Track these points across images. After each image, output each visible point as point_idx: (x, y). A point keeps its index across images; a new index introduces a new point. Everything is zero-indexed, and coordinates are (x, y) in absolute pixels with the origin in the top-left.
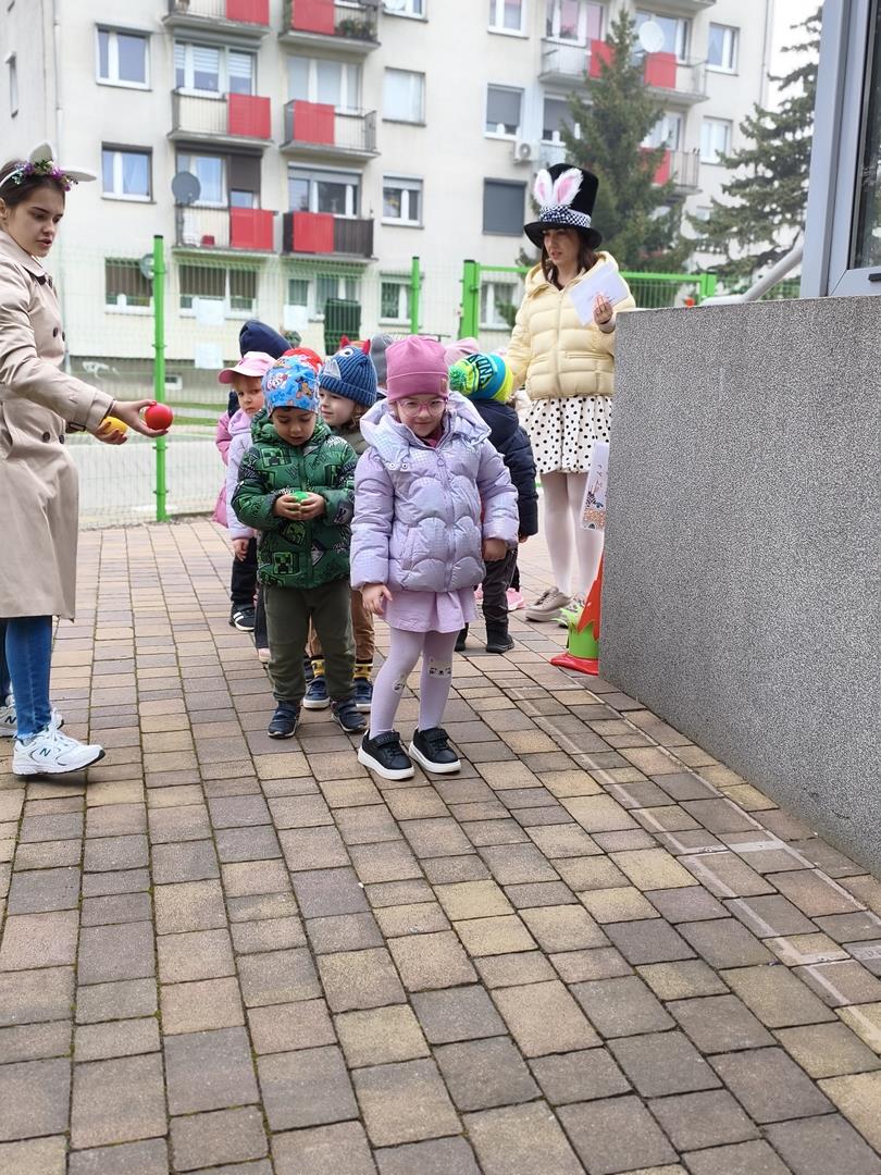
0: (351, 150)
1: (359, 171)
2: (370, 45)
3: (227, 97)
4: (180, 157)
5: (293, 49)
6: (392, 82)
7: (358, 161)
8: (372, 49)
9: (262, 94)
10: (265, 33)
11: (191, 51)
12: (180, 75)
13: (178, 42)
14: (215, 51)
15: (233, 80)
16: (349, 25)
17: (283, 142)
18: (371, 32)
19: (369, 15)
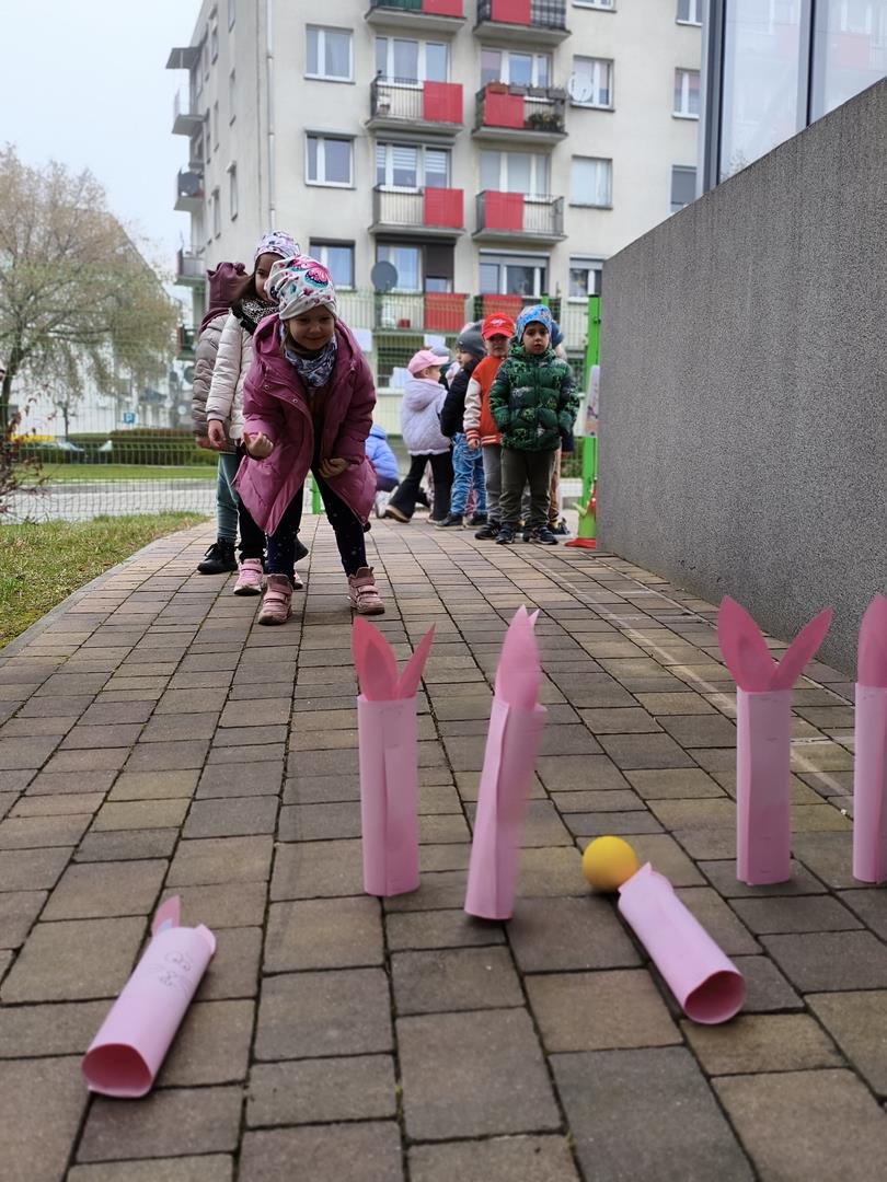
0: (538, 234)
1: (547, 254)
2: (557, 136)
3: (423, 192)
4: (380, 248)
5: (485, 143)
6: (580, 169)
7: (545, 245)
8: (560, 140)
9: (456, 186)
10: (459, 131)
11: (391, 150)
12: (381, 173)
13: (379, 144)
14: (414, 150)
15: (430, 176)
16: (538, 118)
17: (474, 230)
18: (559, 124)
19: (556, 109)
